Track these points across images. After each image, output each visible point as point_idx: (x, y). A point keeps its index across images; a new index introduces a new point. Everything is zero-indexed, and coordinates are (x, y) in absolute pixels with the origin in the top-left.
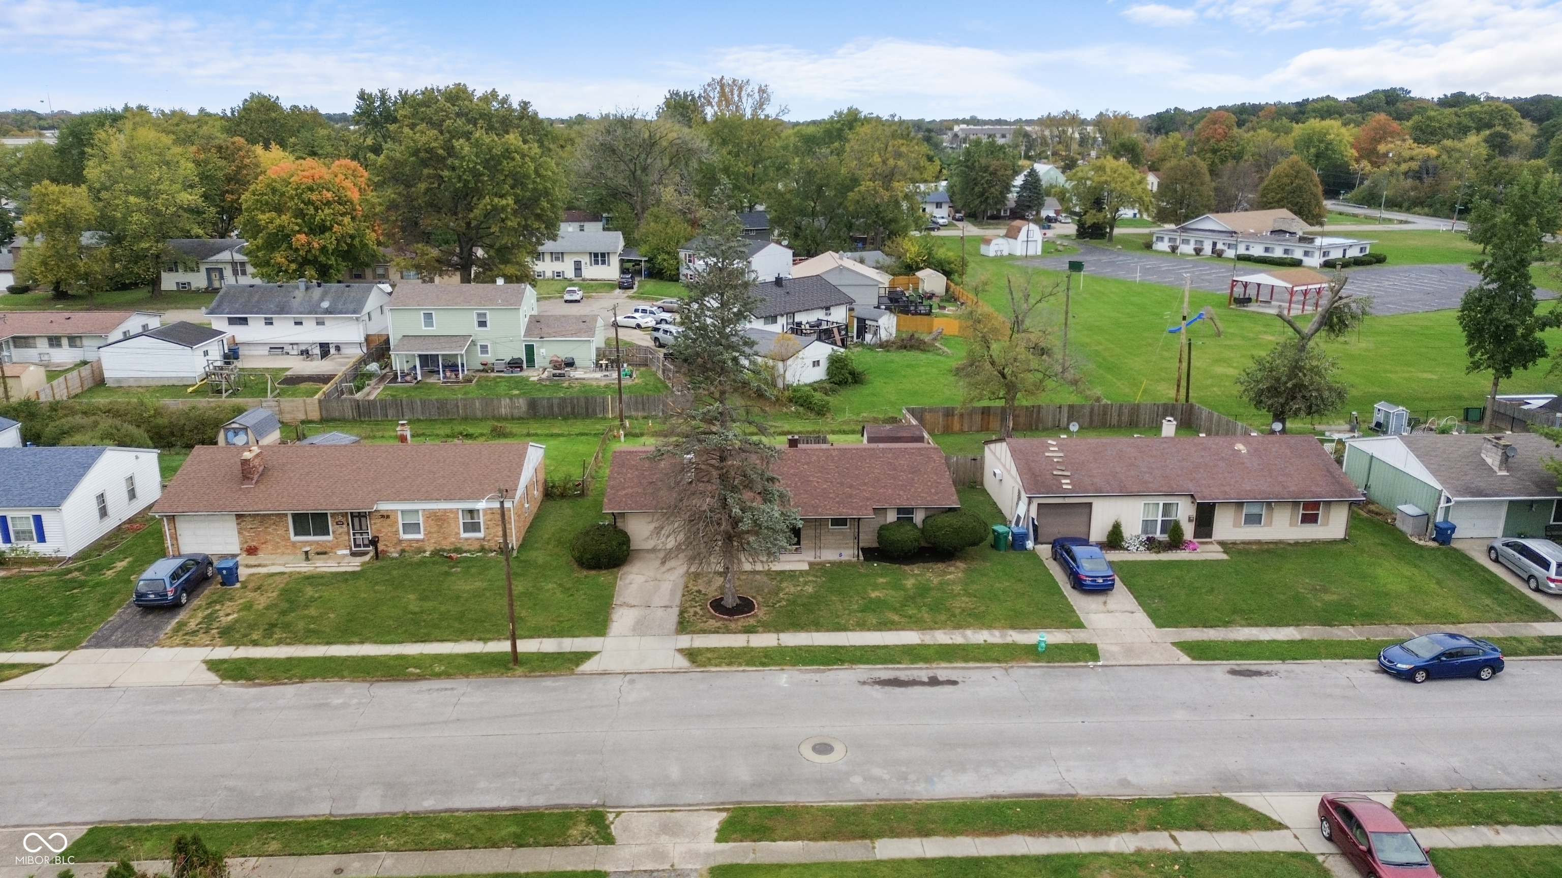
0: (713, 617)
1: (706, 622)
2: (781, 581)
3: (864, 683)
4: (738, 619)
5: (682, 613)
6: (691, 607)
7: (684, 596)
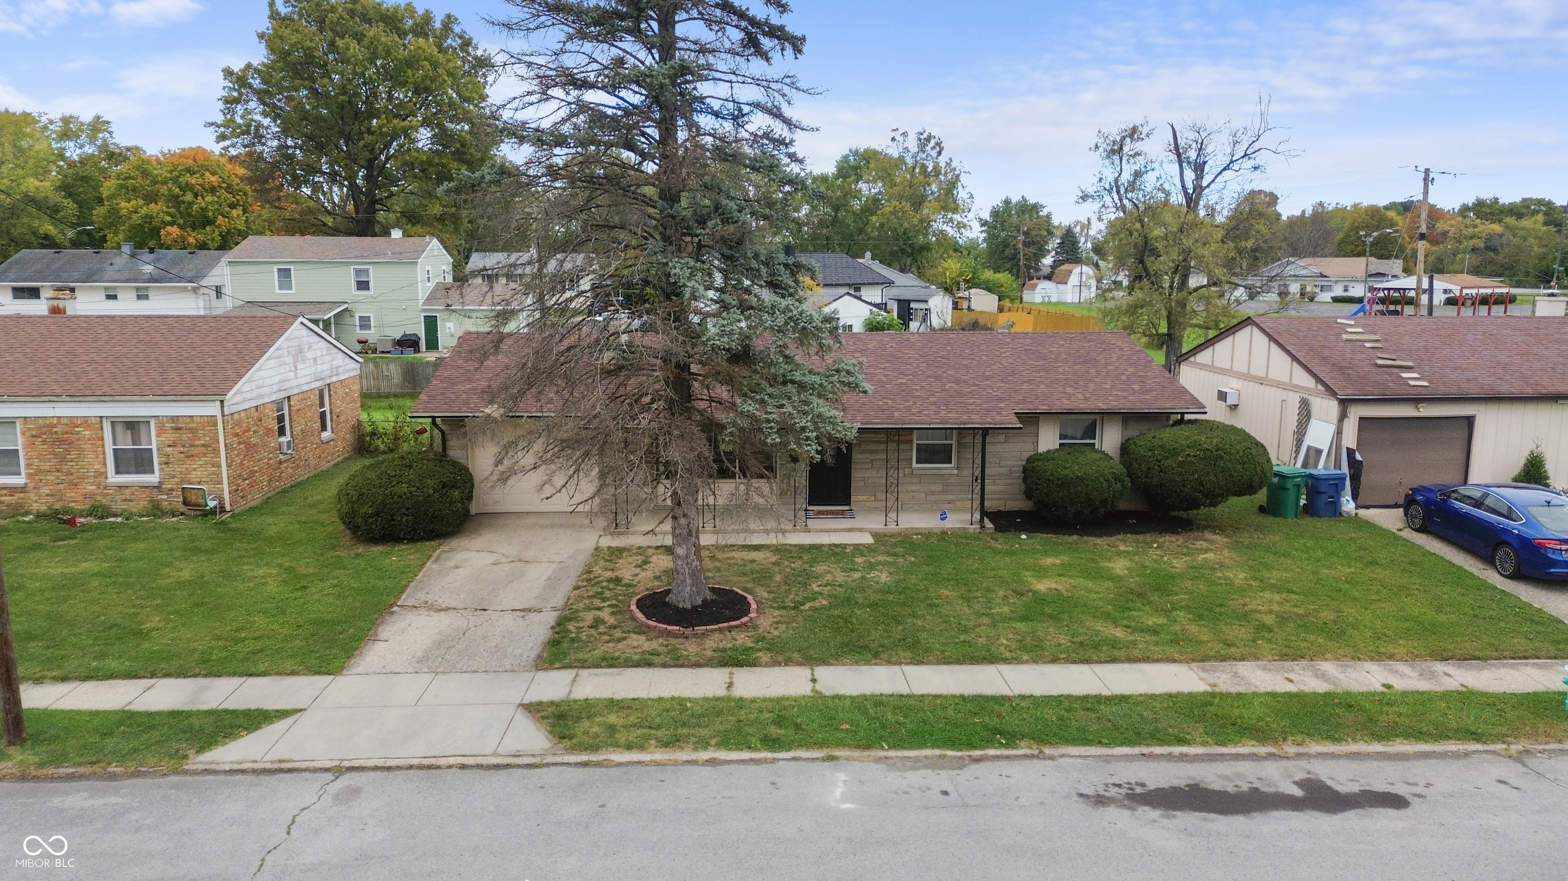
0: (641, 630)
1: (619, 640)
2: (813, 561)
3: (1100, 801)
4: (704, 635)
5: (561, 622)
6: (589, 609)
7: (576, 588)
